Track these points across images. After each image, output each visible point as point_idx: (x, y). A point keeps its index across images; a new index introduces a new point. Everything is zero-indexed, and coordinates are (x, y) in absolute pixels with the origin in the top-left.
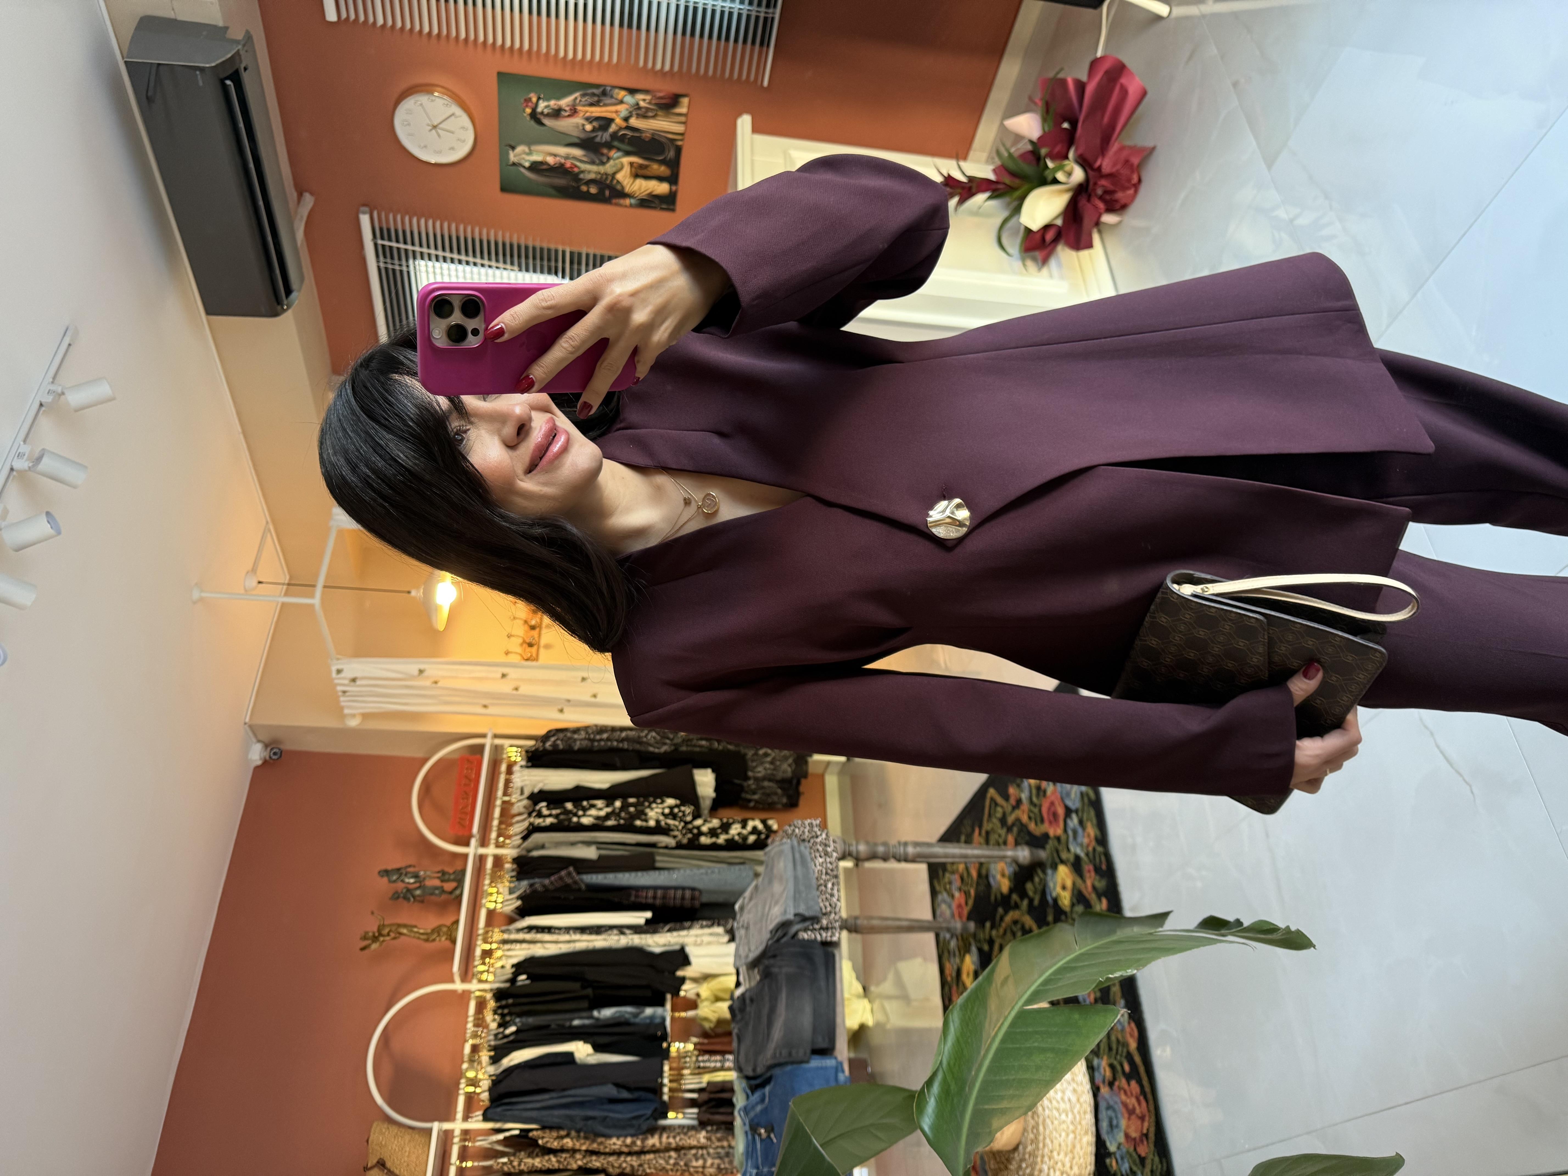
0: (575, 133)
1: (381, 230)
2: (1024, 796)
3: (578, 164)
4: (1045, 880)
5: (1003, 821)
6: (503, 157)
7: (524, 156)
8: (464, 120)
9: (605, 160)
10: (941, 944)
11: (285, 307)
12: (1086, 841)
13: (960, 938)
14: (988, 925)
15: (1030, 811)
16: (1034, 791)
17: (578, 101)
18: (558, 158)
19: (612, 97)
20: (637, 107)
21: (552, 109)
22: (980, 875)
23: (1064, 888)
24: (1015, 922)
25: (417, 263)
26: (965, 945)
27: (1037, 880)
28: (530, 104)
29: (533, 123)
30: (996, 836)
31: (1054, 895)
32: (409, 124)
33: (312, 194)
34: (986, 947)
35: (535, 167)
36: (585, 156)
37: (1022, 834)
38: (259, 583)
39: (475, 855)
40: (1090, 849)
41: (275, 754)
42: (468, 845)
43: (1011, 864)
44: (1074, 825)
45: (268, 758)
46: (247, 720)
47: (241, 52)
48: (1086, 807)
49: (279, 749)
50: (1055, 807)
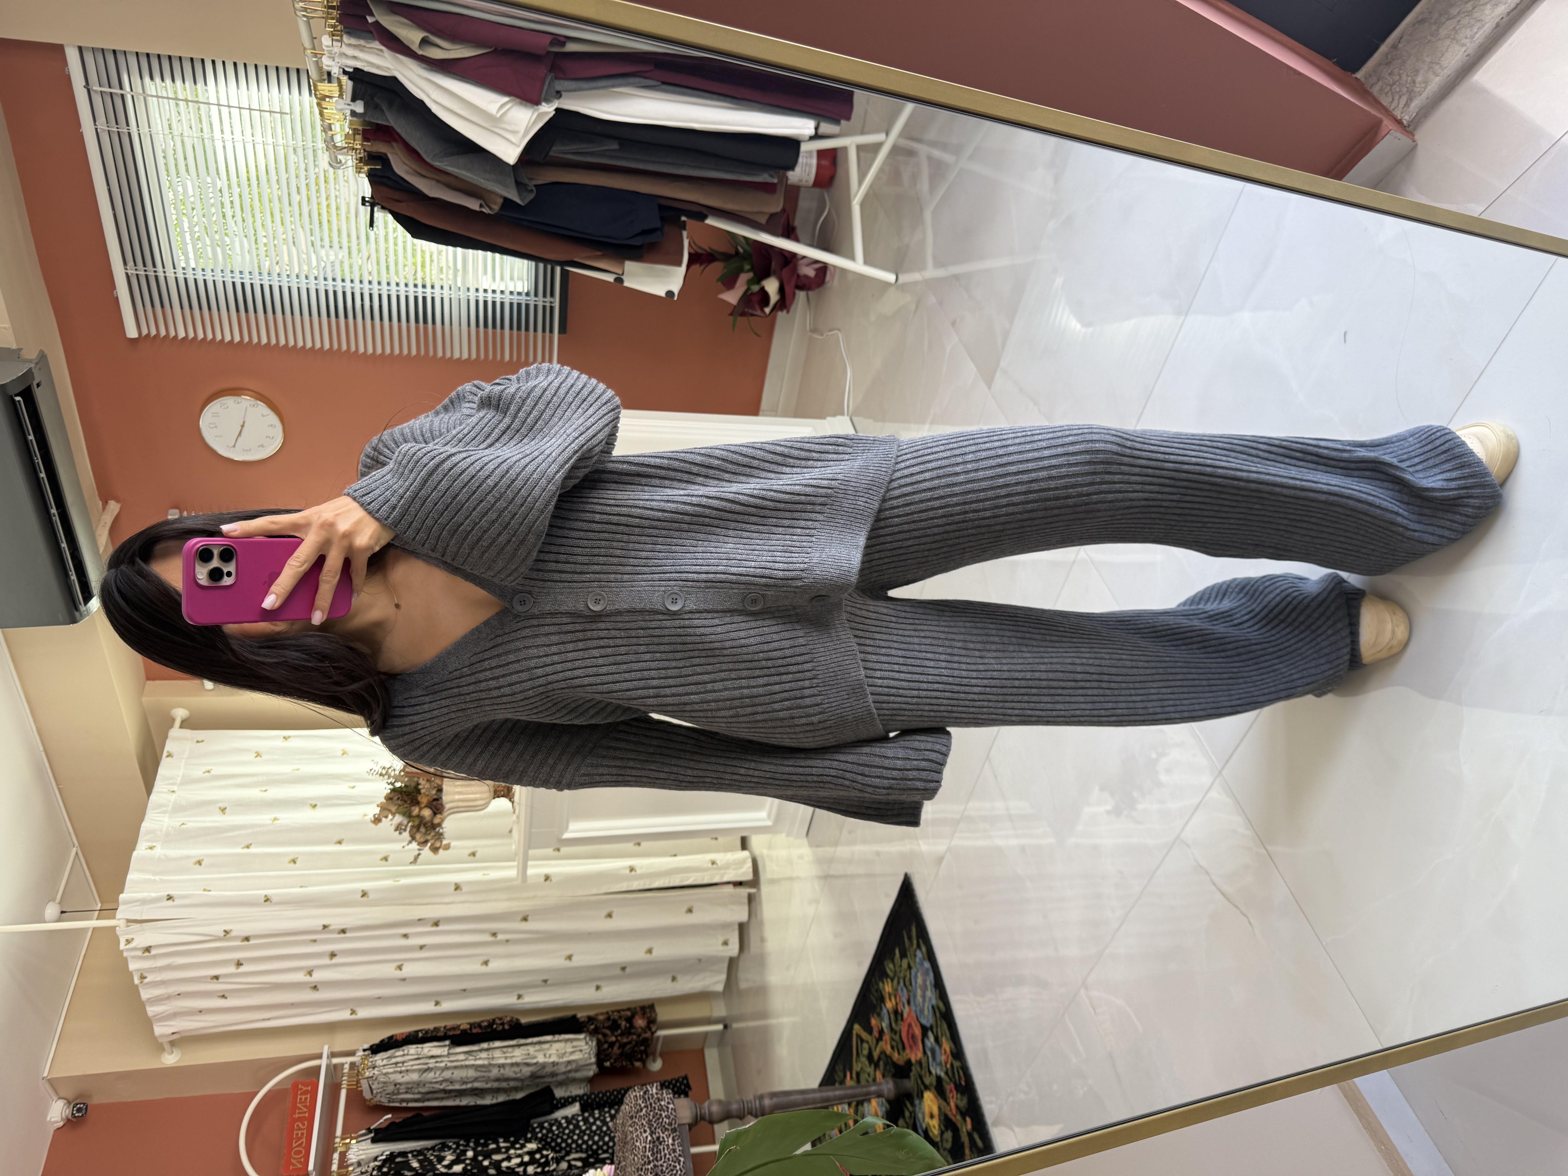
2: (885, 1025)
4: (914, 1112)
5: (870, 1057)
8: (273, 418)
11: (82, 614)
12: (943, 1058)
15: (892, 1039)
16: (892, 1017)
23: (932, 1116)
27: (907, 1114)
30: (866, 1076)
31: (924, 1126)
32: (216, 427)
37: (888, 1067)
38: (63, 912)
40: (949, 1066)
41: (79, 1110)
43: (882, 1103)
44: (931, 1044)
45: (70, 1117)
46: (46, 1074)
47: (35, 371)
48: (939, 1022)
49: (84, 1104)
50: (912, 1029)
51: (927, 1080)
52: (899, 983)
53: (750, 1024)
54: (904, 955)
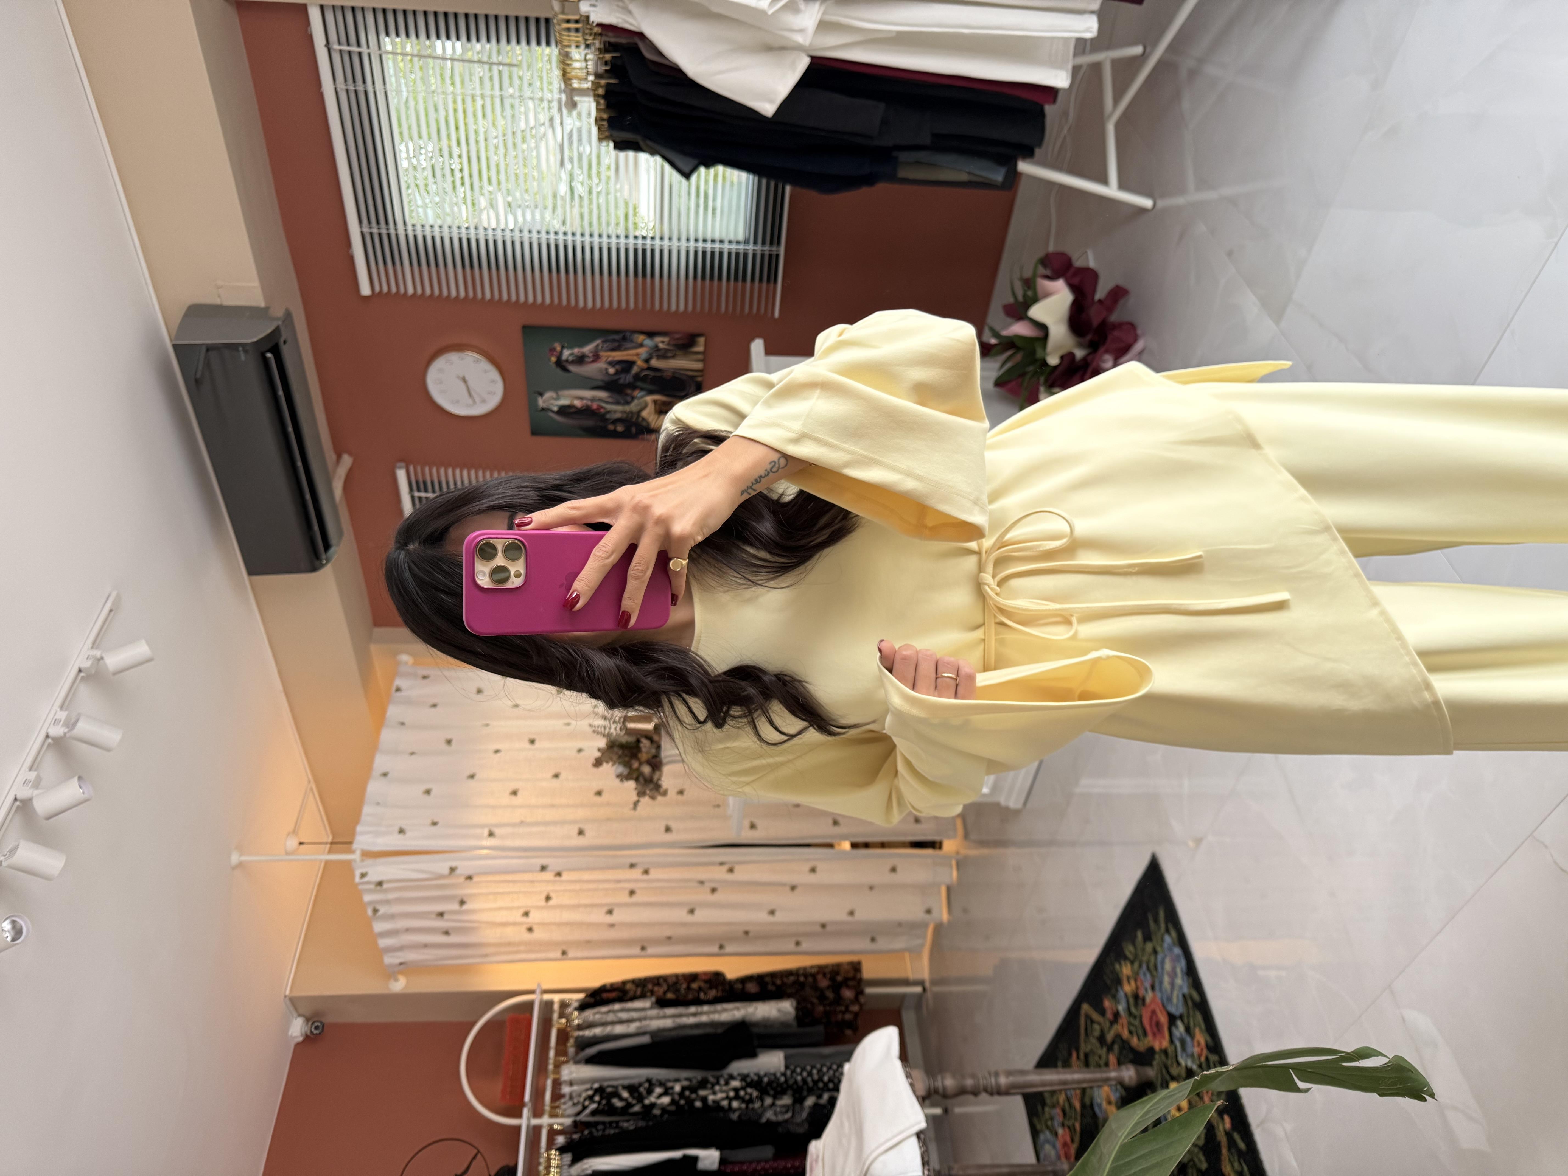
0: (600, 377)
1: (417, 483)
2: (1121, 1008)
3: (604, 405)
5: (1102, 1039)
6: (533, 404)
7: (553, 402)
8: (494, 374)
9: (629, 399)
11: (324, 562)
12: (1196, 1050)
15: (1130, 1024)
16: (1132, 1001)
17: (600, 347)
18: (585, 401)
19: (632, 341)
20: (656, 348)
21: (577, 356)
22: (1083, 1106)
28: (555, 353)
29: (559, 371)
30: (1096, 1056)
32: (441, 383)
33: (350, 454)
35: (563, 411)
36: (610, 397)
37: (1125, 1052)
38: (301, 843)
39: (528, 1127)
40: (1203, 1059)
41: (317, 1028)
42: (519, 1116)
43: (1117, 1089)
44: (1181, 1034)
45: (309, 1033)
46: (287, 993)
47: (282, 329)
48: (1191, 1012)
49: (321, 1022)
50: (1157, 1016)
51: (1174, 1071)
52: (1140, 966)
53: (954, 989)
54: (1148, 938)
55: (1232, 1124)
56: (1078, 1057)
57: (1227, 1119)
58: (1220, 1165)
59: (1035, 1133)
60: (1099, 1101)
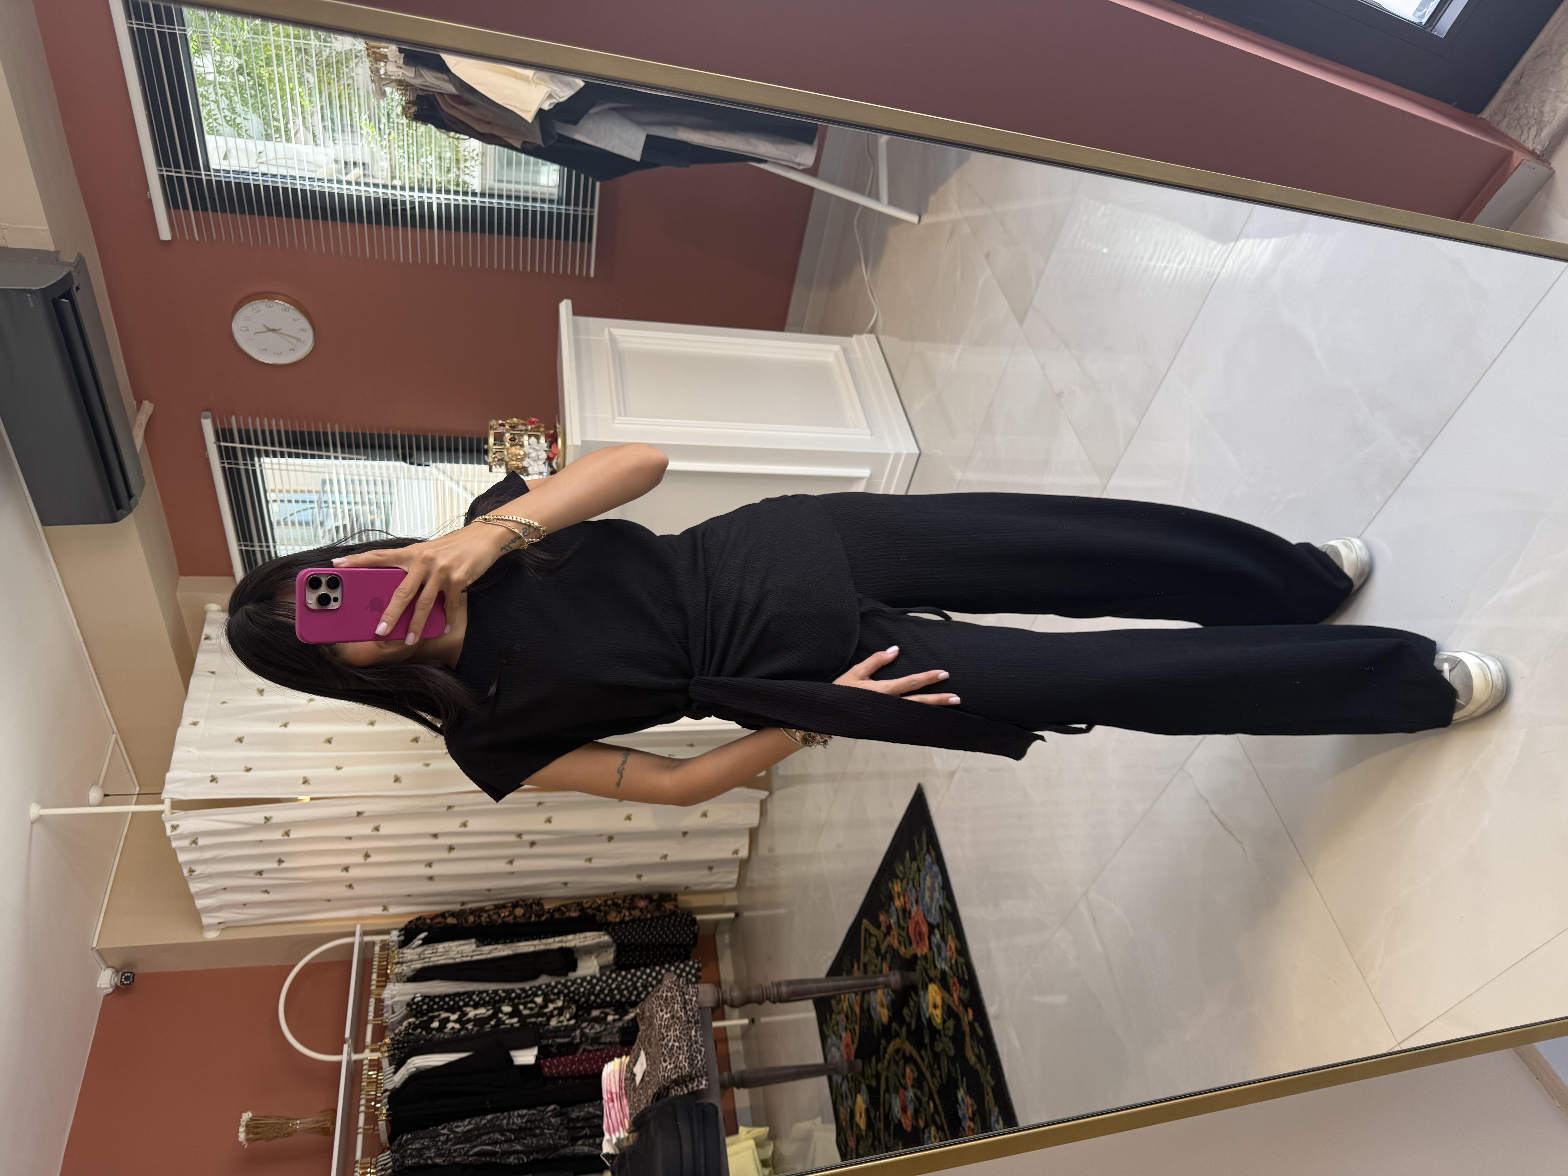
1: (223, 430)
2: (893, 921)
4: (919, 1002)
5: (877, 950)
8: (303, 322)
10: (834, 1090)
11: (127, 511)
12: (949, 954)
13: (850, 1079)
14: (874, 1059)
15: (899, 935)
16: (901, 914)
22: (862, 1010)
23: (935, 1007)
24: (897, 1051)
25: (262, 459)
26: (855, 1086)
27: (912, 1003)
30: (874, 967)
31: (927, 1015)
32: (248, 330)
33: (151, 401)
34: (874, 1083)
37: (895, 960)
38: (106, 795)
39: (348, 1062)
40: (953, 962)
41: (127, 978)
42: (340, 1052)
43: (888, 993)
44: (938, 941)
45: (119, 984)
46: (94, 945)
47: (73, 274)
48: (945, 921)
49: (131, 973)
50: (920, 927)
51: (932, 973)
52: (908, 883)
53: (762, 913)
54: (913, 858)
55: (974, 1015)
56: (859, 968)
57: (970, 1011)
58: (964, 1050)
59: (824, 1038)
60: (874, 1005)
